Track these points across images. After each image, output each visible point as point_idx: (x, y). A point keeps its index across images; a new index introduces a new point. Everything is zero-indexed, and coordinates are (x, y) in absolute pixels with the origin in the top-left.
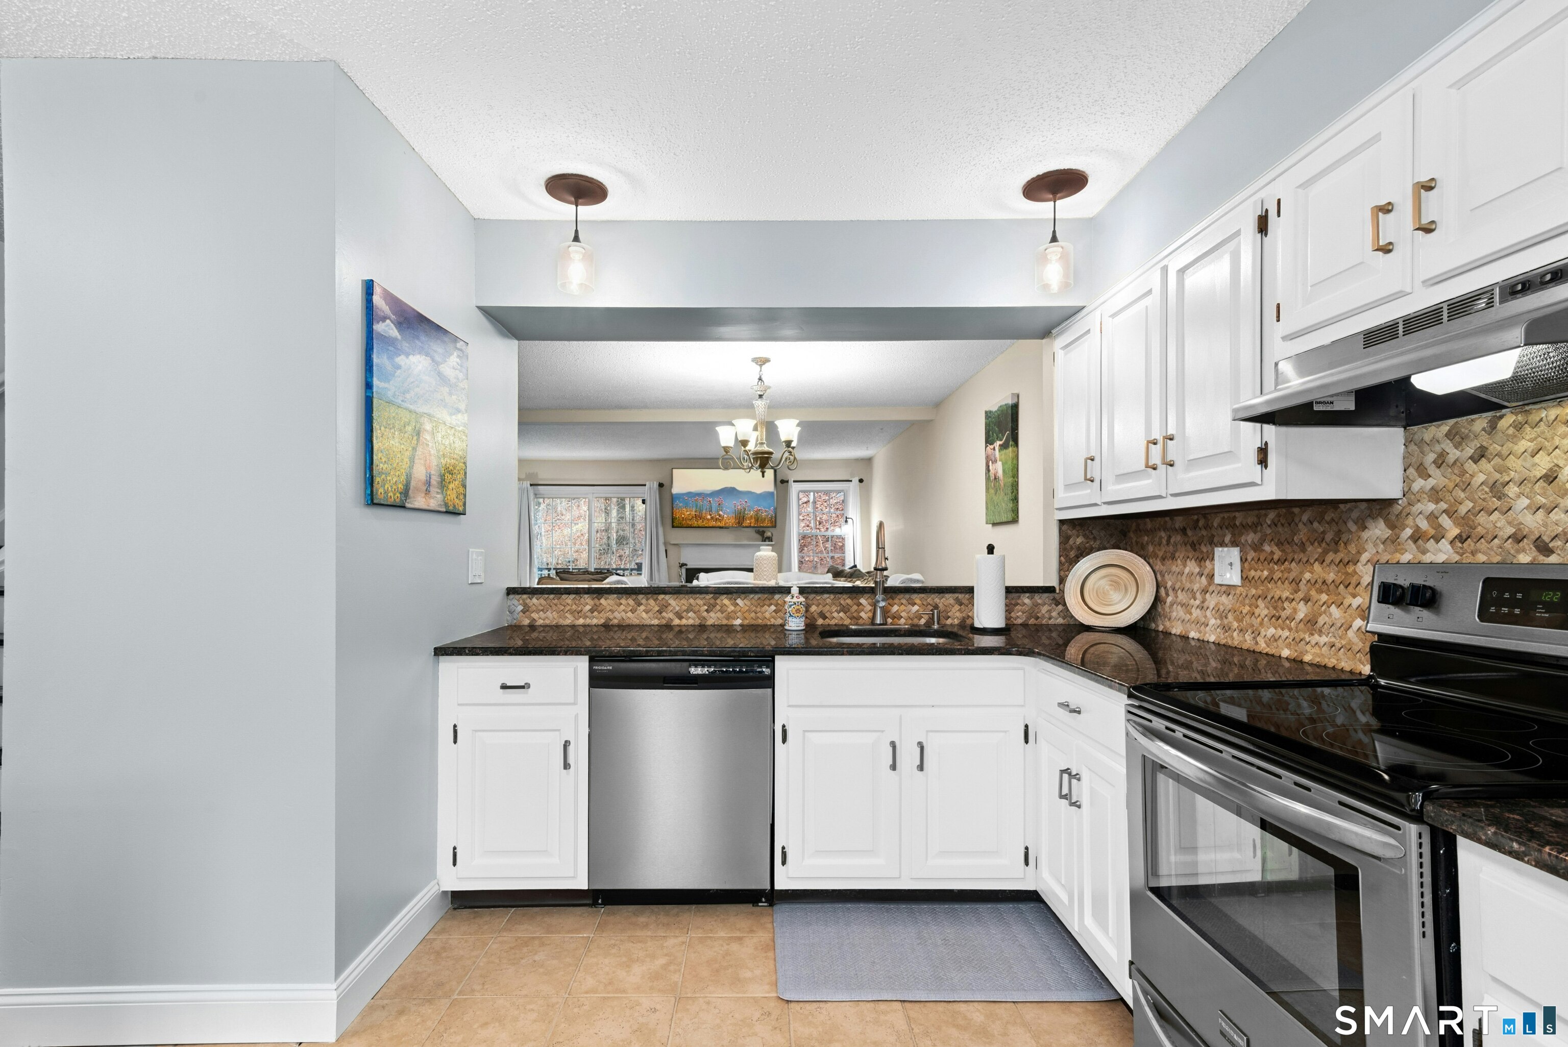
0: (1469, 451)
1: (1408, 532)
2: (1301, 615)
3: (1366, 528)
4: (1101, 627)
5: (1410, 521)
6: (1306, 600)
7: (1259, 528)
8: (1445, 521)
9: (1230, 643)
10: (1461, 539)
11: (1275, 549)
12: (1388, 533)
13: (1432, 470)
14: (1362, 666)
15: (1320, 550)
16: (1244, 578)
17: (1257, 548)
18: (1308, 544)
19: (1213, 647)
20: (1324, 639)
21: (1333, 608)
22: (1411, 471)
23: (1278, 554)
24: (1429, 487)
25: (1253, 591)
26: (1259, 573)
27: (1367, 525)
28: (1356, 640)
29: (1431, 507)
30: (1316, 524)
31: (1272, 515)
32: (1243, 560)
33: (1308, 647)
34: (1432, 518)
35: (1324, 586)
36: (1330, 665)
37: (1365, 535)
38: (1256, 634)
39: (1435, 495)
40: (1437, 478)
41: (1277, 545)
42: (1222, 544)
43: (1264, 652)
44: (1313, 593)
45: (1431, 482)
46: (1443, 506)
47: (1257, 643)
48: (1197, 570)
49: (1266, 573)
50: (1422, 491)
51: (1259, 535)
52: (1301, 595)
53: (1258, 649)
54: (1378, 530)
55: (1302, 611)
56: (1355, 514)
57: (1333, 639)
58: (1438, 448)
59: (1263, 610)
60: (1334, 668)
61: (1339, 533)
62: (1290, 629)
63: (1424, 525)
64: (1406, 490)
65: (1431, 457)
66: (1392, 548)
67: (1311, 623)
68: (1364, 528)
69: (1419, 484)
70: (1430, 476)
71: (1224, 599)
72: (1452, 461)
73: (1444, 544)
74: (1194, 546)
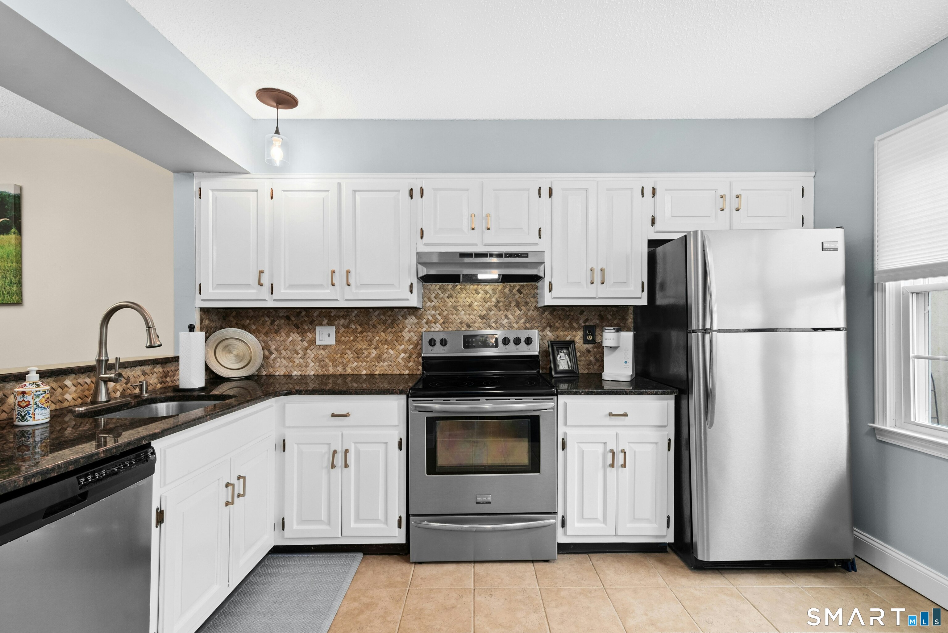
0: (447, 295)
1: (425, 320)
2: (373, 355)
3: (407, 318)
4: (236, 377)
5: (425, 317)
6: (375, 348)
7: (348, 318)
8: (439, 318)
9: (326, 373)
10: (444, 323)
11: (358, 327)
12: (416, 321)
13: (434, 299)
14: (404, 371)
15: (384, 327)
16: (338, 341)
17: (347, 326)
18: (377, 325)
19: (313, 377)
20: (386, 363)
21: (390, 351)
22: (425, 299)
23: (360, 329)
24: (432, 305)
25: (344, 347)
26: (347, 338)
27: (407, 317)
28: (401, 361)
29: (433, 312)
30: (382, 317)
31: (356, 312)
32: (337, 332)
33: (377, 368)
34: (433, 316)
35: (386, 342)
36: (389, 373)
37: (407, 321)
38: (345, 366)
39: (434, 308)
40: (435, 303)
41: (359, 325)
42: (321, 325)
43: (351, 374)
44: (380, 345)
45: (433, 304)
46: (438, 312)
47: (346, 371)
48: (300, 338)
49: (352, 338)
50: (430, 306)
51: (347, 321)
52: (373, 346)
53: (347, 373)
54: (412, 320)
55: (374, 353)
56: (402, 313)
57: (390, 363)
58: (436, 292)
59: (350, 355)
60: (391, 375)
61: (394, 321)
62: (367, 362)
63: (431, 318)
64: (424, 305)
65: (434, 295)
66: (418, 326)
67: (379, 358)
68: (406, 318)
69: (429, 304)
70: (433, 301)
71: (322, 352)
72: (441, 297)
73: (438, 325)
74: (297, 326)
